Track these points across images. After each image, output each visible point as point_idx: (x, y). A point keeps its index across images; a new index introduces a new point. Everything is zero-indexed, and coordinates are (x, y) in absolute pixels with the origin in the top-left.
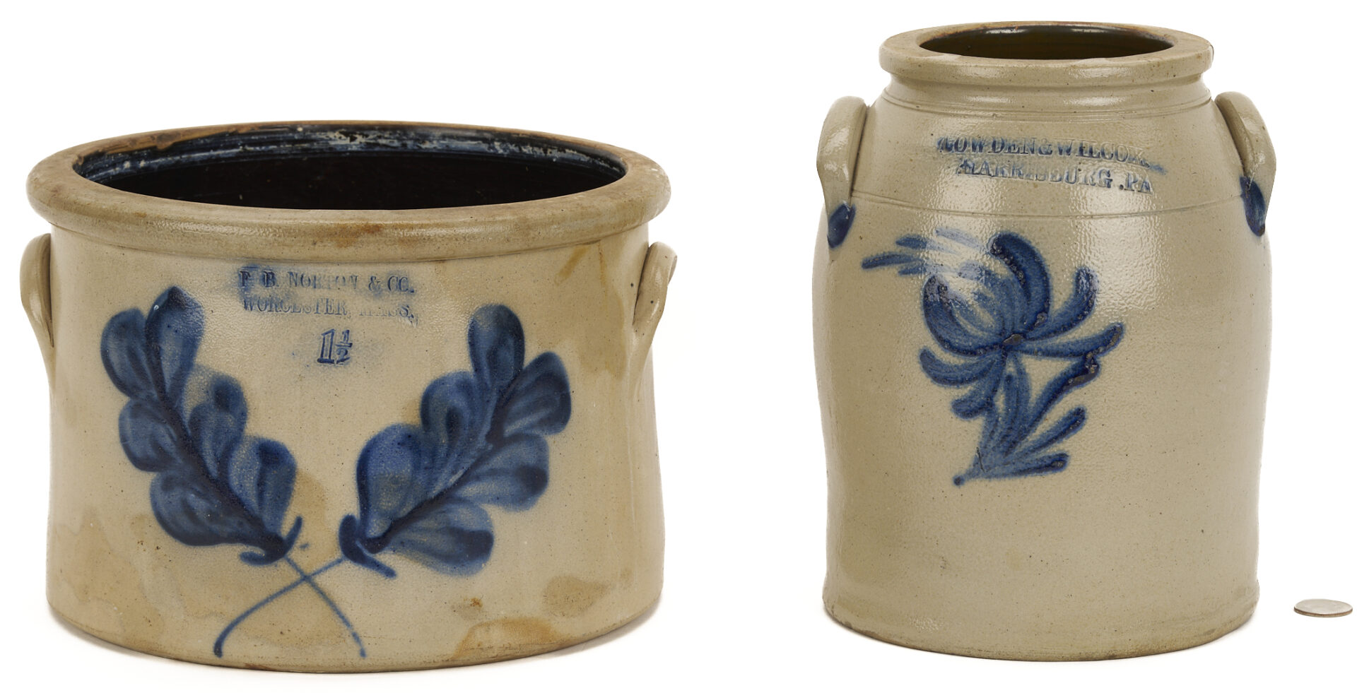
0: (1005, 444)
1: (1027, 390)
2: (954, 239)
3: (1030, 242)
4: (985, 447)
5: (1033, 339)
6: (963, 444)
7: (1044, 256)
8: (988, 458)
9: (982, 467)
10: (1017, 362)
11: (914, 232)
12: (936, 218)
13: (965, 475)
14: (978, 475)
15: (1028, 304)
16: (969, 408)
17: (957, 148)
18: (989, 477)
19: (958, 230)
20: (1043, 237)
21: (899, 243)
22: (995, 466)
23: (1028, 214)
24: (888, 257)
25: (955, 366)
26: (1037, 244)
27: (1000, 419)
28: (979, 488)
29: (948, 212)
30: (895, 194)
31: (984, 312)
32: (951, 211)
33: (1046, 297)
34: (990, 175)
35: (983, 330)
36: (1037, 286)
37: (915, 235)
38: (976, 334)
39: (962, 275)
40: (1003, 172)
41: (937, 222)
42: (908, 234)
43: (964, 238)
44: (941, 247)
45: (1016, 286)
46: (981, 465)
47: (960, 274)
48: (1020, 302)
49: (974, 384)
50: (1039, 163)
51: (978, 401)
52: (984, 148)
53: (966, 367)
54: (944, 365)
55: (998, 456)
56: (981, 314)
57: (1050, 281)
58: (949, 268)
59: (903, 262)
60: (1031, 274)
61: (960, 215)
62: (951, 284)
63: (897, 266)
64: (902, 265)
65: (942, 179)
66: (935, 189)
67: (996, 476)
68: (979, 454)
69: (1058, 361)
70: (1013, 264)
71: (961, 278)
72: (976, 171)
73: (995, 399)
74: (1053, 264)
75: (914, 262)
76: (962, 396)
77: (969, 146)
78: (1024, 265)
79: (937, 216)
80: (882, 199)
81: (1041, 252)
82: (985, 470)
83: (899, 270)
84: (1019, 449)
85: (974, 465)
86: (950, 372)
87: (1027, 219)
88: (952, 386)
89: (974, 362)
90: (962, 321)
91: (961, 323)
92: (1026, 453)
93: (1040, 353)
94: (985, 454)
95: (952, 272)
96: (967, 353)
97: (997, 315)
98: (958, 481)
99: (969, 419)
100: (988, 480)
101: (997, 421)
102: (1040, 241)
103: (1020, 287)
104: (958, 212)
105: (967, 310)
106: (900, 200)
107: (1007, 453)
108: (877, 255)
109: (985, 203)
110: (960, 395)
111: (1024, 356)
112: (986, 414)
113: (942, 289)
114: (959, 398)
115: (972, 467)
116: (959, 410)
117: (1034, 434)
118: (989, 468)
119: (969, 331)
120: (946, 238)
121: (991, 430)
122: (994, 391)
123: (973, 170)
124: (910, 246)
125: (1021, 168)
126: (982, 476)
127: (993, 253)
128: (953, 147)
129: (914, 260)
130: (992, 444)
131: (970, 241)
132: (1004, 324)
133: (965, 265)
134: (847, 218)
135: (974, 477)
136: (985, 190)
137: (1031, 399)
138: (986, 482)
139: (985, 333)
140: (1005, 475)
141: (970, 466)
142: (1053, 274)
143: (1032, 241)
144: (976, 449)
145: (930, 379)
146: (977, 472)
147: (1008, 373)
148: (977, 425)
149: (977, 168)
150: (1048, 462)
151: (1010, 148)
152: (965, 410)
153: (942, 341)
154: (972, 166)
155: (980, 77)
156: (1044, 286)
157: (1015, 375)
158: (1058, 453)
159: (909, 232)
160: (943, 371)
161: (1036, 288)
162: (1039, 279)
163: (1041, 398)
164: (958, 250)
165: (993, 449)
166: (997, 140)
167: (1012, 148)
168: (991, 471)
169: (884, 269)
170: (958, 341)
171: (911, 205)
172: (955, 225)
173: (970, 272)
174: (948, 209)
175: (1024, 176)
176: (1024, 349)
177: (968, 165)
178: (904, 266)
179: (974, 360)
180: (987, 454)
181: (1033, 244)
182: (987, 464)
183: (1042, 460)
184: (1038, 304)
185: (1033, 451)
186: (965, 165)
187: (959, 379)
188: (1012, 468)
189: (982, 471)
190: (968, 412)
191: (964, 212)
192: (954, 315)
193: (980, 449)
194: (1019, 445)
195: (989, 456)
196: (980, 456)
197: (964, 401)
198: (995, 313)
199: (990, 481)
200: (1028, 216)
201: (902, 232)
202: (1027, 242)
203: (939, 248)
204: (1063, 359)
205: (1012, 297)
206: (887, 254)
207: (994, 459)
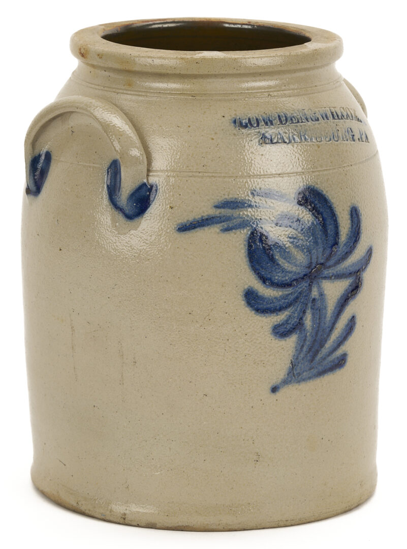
0: (311, 353)
1: (325, 308)
2: (268, 197)
3: (322, 191)
4: (297, 359)
5: (330, 267)
6: (280, 359)
7: (332, 201)
8: (299, 367)
9: (295, 375)
10: (319, 287)
11: (231, 196)
12: (250, 183)
13: (280, 384)
14: (290, 381)
15: (327, 240)
16: (285, 329)
17: (251, 125)
18: (299, 382)
19: (270, 189)
20: (329, 186)
21: (217, 207)
22: (303, 372)
23: (318, 169)
24: (207, 219)
25: (275, 298)
26: (327, 192)
27: (308, 334)
28: (291, 392)
29: (260, 176)
30: (204, 168)
31: (297, 252)
32: (261, 175)
33: (337, 234)
34: (286, 142)
35: (296, 266)
36: (331, 225)
37: (232, 198)
38: (291, 270)
39: (279, 225)
40: (294, 139)
41: (251, 186)
42: (226, 199)
43: (276, 195)
44: (257, 205)
45: (318, 227)
46: (294, 374)
47: (277, 224)
48: (321, 239)
49: (289, 310)
50: (315, 128)
51: (292, 323)
52: (273, 122)
53: (285, 297)
54: (265, 299)
55: (306, 364)
56: (296, 253)
57: (338, 219)
58: (267, 220)
59: (224, 222)
60: (326, 216)
61: (270, 178)
62: (270, 233)
63: (218, 225)
64: (223, 224)
65: (248, 151)
66: (244, 159)
67: (304, 380)
68: (292, 365)
69: (343, 281)
70: (315, 211)
71: (278, 228)
72: (275, 141)
73: (304, 319)
74: (337, 206)
75: (235, 220)
76: (281, 321)
77: (261, 122)
78: (321, 210)
79: (250, 181)
80: (191, 174)
81: (330, 198)
82: (296, 377)
83: (221, 228)
84: (319, 356)
85: (288, 375)
86: (271, 303)
87: (317, 173)
88: (272, 315)
89: (290, 292)
90: (281, 261)
91: (280, 263)
92: (324, 359)
93: (333, 278)
94: (297, 364)
95: (270, 223)
96: (285, 286)
97: (307, 252)
98: (274, 390)
99: (285, 338)
100: (298, 384)
101: (306, 336)
102: (328, 189)
103: (321, 227)
104: (267, 175)
105: (285, 251)
106: (211, 173)
107: (312, 361)
108: (194, 219)
109: (287, 165)
110: (279, 320)
111: (324, 281)
112: (298, 332)
113: (262, 238)
114: (278, 323)
115: (286, 376)
116: (278, 333)
117: (329, 342)
118: (299, 374)
119: (286, 268)
120: (260, 197)
121: (302, 344)
122: (304, 312)
123: (271, 140)
124: (229, 208)
125: (305, 134)
126: (293, 382)
127: (299, 203)
128: (249, 125)
129: (235, 218)
130: (302, 356)
131: (281, 196)
132: (311, 259)
133: (279, 216)
134: (148, 193)
135: (287, 384)
136: (285, 155)
137: (328, 315)
138: (297, 386)
139: (298, 268)
140: (310, 378)
141: (285, 375)
142: (338, 213)
143: (323, 190)
144: (290, 361)
145: (253, 312)
146: (290, 379)
147: (313, 297)
148: (291, 342)
149: (274, 138)
150: (337, 362)
151: (291, 119)
152: (281, 332)
153: (264, 280)
154: (269, 137)
155: (258, 66)
156: (335, 224)
157: (317, 297)
158: (342, 353)
159: (226, 197)
160: (265, 303)
161: (330, 226)
162: (331, 219)
163: (334, 313)
164: (272, 205)
165: (303, 359)
166: (280, 114)
167: (293, 119)
168: (300, 377)
169: (204, 230)
170: (278, 277)
171: (223, 175)
172: (267, 186)
173: (285, 221)
174: (259, 173)
175: (309, 140)
176: (324, 276)
177: (266, 137)
178: (225, 225)
179: (289, 291)
180: (298, 363)
181: (324, 193)
182: (298, 371)
183: (333, 361)
184: (332, 239)
185: (329, 355)
186: (264, 137)
187: (278, 308)
188: (315, 371)
189: (293, 378)
190: (285, 333)
191: (272, 175)
192: (275, 257)
193: (293, 360)
194: (320, 352)
195: (300, 365)
196: (293, 365)
197: (283, 324)
198: (305, 251)
199: (299, 385)
200: (318, 171)
201: (218, 198)
202: (320, 191)
203: (256, 206)
204: (346, 279)
205: (316, 237)
206: (206, 217)
207: (303, 367)
